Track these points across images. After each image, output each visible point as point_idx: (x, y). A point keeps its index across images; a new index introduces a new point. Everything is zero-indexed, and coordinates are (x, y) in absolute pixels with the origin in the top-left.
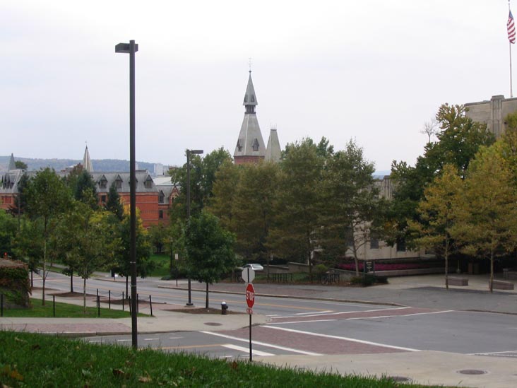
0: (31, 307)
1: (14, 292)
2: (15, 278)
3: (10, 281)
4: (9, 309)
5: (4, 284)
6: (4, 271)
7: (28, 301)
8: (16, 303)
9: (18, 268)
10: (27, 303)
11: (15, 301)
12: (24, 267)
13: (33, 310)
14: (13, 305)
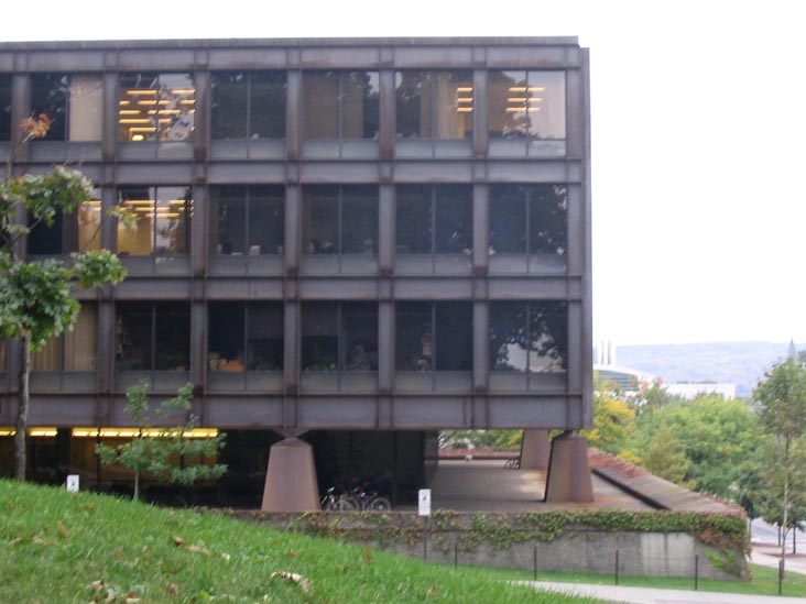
0: (750, 579)
1: (723, 553)
2: (725, 531)
3: (716, 535)
4: (715, 580)
5: (707, 541)
6: (708, 519)
7: (746, 569)
8: (725, 571)
9: (729, 516)
10: (743, 573)
11: (724, 567)
12: (739, 514)
13: (753, 583)
14: (721, 574)
